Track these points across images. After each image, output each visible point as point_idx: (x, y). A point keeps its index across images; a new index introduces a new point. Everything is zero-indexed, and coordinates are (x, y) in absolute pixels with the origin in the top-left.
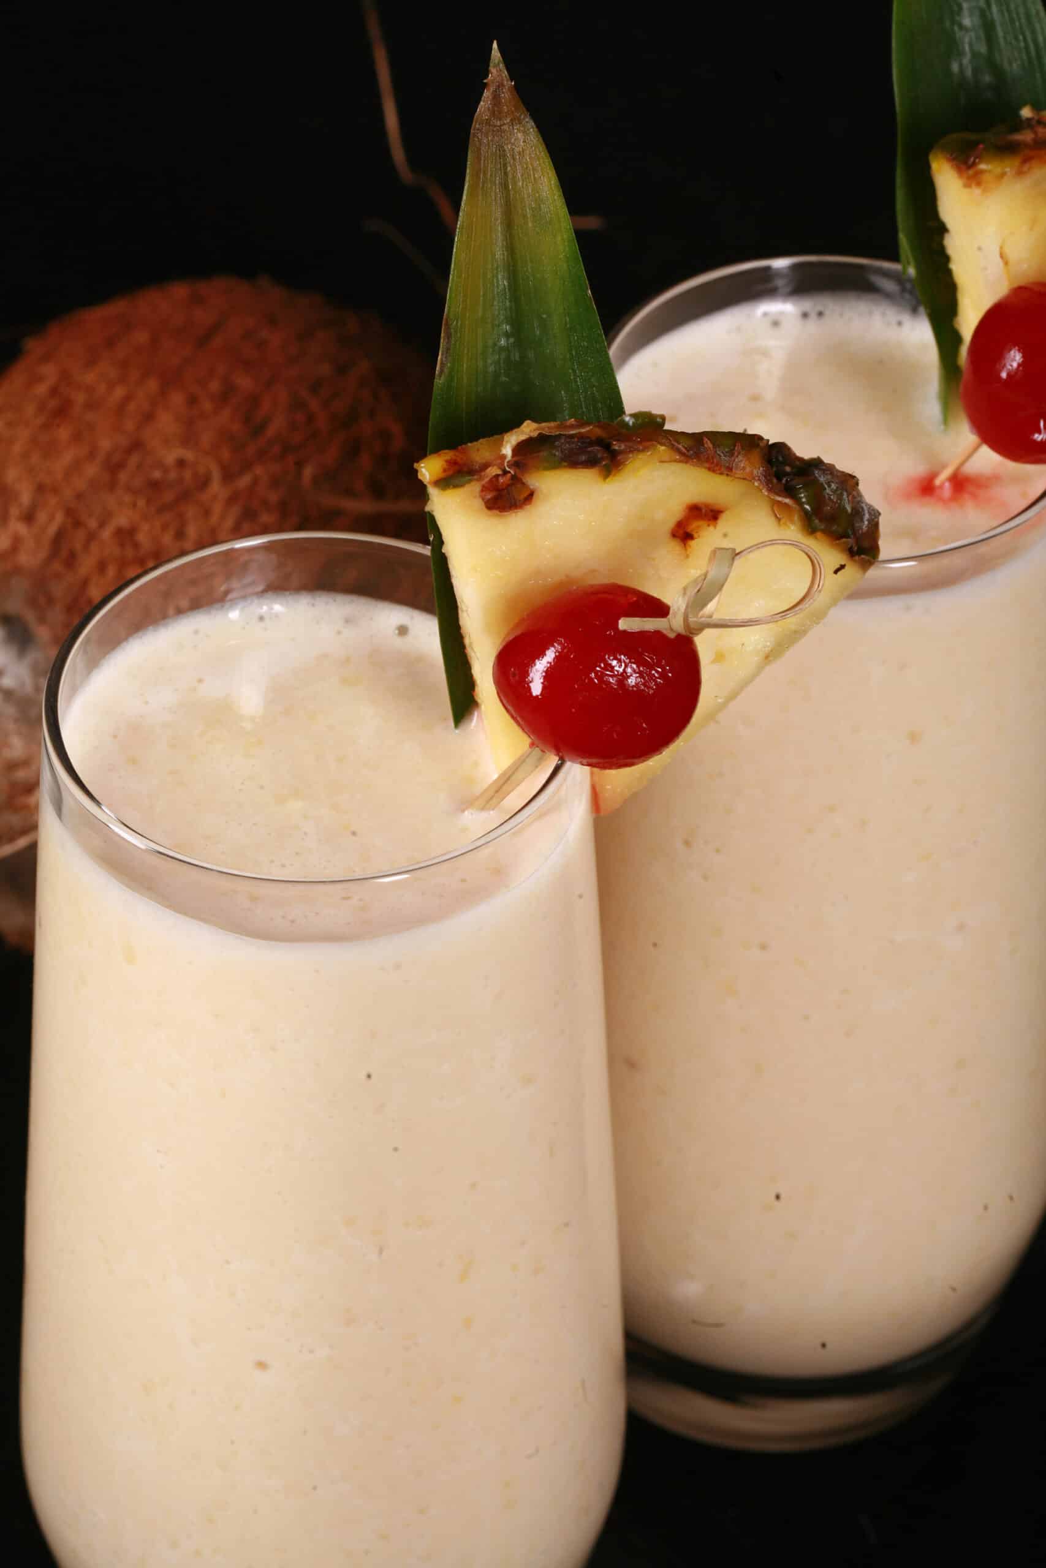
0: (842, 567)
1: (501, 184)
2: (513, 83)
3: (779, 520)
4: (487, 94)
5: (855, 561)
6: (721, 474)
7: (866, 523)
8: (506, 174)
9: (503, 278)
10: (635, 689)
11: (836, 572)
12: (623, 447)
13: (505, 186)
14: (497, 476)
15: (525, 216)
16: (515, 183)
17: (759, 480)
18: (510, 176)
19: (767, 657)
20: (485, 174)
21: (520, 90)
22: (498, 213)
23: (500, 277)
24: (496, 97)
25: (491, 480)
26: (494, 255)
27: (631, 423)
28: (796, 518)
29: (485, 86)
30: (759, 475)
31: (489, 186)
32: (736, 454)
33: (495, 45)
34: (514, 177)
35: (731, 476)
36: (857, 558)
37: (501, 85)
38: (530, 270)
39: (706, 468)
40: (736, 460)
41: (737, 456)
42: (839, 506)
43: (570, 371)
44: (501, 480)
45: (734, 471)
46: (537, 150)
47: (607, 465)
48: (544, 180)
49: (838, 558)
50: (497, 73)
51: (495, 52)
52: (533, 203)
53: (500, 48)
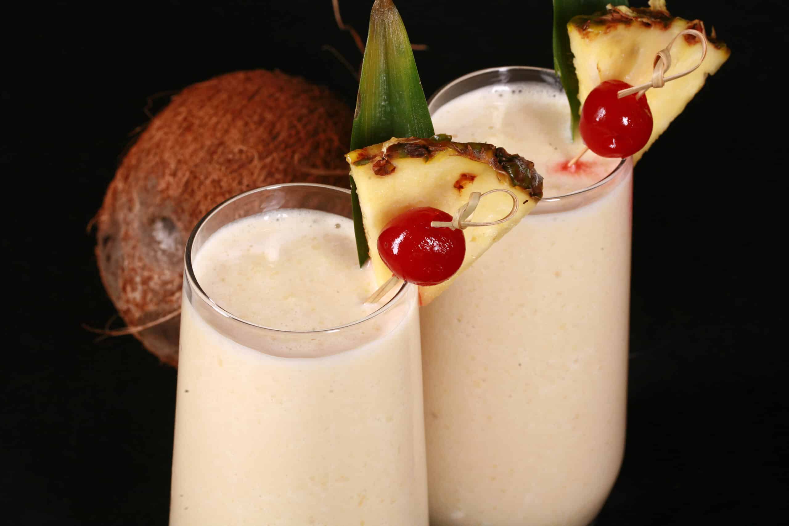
0: (527, 201)
1: (383, 36)
3: (500, 180)
5: (532, 199)
6: (476, 161)
7: (537, 182)
8: (385, 32)
10: (437, 252)
11: (524, 203)
12: (434, 149)
13: (385, 37)
14: (380, 161)
15: (393, 50)
16: (389, 36)
17: (491, 163)
18: (387, 33)
19: (494, 239)
20: (377, 32)
22: (382, 48)
23: (382, 76)
25: (377, 162)
26: (380, 66)
27: (437, 139)
28: (507, 180)
30: (492, 161)
31: (378, 37)
32: (482, 152)
34: (389, 33)
35: (480, 162)
36: (533, 197)
38: (395, 73)
39: (469, 158)
40: (482, 155)
41: (482, 154)
42: (526, 174)
43: (412, 116)
44: (382, 162)
45: (481, 159)
46: (399, 22)
47: (426, 156)
48: (402, 34)
49: (525, 197)
52: (397, 44)
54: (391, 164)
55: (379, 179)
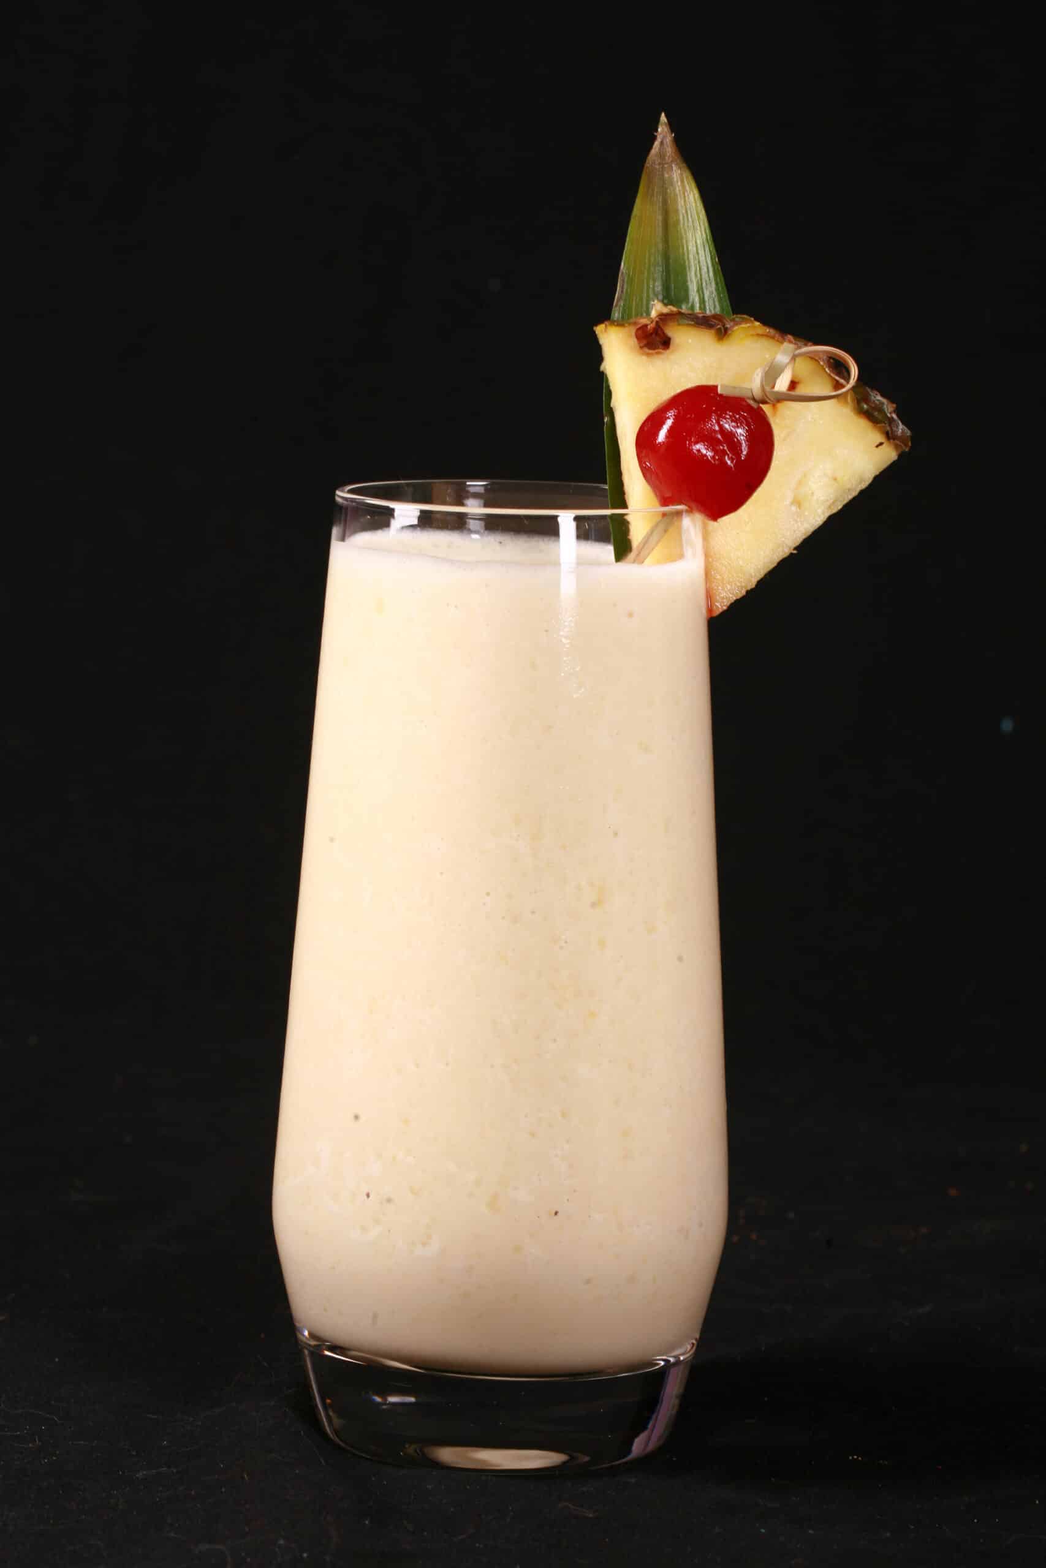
0: (881, 444)
1: (662, 201)
2: (673, 135)
4: (657, 144)
5: (890, 443)
7: (900, 431)
8: (666, 194)
9: (660, 259)
11: (877, 446)
13: (664, 203)
14: (646, 326)
16: (672, 200)
17: (824, 361)
18: (669, 197)
21: (678, 142)
22: (659, 218)
24: (662, 143)
25: (642, 327)
29: (654, 138)
31: (654, 197)
33: (663, 114)
34: (671, 195)
36: (892, 441)
37: (664, 137)
44: (649, 327)
47: (720, 328)
48: (691, 196)
49: (879, 437)
50: (663, 130)
51: (663, 118)
52: (684, 211)
53: (666, 116)
54: (664, 333)
55: (644, 358)
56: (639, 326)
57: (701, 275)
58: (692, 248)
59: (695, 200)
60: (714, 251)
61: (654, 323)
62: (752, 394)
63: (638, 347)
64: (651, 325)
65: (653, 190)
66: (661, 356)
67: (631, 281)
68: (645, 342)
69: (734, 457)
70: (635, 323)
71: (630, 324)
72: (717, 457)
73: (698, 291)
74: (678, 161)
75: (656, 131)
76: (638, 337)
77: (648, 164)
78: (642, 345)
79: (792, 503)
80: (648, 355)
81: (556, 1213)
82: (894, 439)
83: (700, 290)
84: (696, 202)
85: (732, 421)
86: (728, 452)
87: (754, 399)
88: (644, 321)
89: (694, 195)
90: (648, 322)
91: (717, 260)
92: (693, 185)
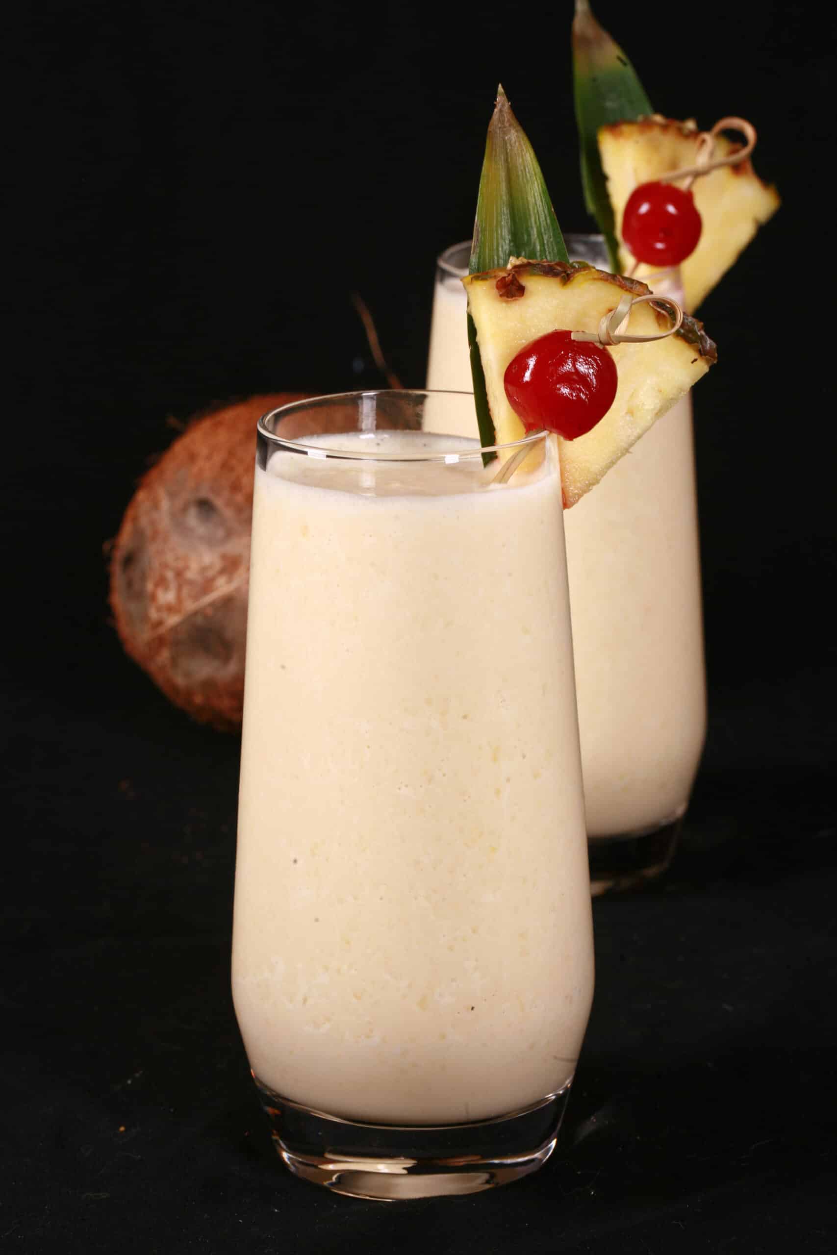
0: (695, 360)
1: (504, 160)
2: (510, 103)
3: (659, 325)
4: (496, 110)
5: (703, 359)
6: (627, 290)
7: (710, 347)
8: (507, 153)
9: (507, 209)
11: (692, 362)
12: (572, 273)
13: (506, 161)
14: (504, 278)
15: (517, 174)
16: (512, 157)
18: (509, 154)
22: (503, 174)
23: (505, 208)
24: (501, 111)
25: (501, 279)
26: (501, 196)
29: (494, 106)
31: (498, 158)
33: (500, 86)
34: (511, 155)
35: (632, 293)
36: (703, 357)
37: (503, 105)
38: (521, 203)
39: (618, 286)
44: (507, 279)
45: (633, 289)
46: (523, 140)
47: (564, 276)
48: (528, 155)
49: (693, 355)
50: (501, 101)
51: (500, 88)
52: (522, 168)
53: (503, 87)
54: (518, 282)
55: (504, 305)
56: (499, 279)
57: (540, 223)
58: (531, 200)
59: (531, 158)
60: (550, 203)
61: (511, 275)
62: (600, 339)
63: (498, 296)
64: (509, 277)
65: (496, 150)
66: (517, 302)
67: (484, 230)
68: (503, 291)
69: (588, 393)
70: (495, 277)
71: (491, 278)
72: (574, 394)
73: (538, 236)
74: (515, 125)
75: (496, 100)
76: (498, 287)
77: (491, 128)
78: (501, 293)
79: (627, 413)
80: (507, 302)
81: (473, 1008)
82: (705, 355)
83: (540, 234)
84: (532, 161)
85: (586, 364)
86: (583, 390)
87: (601, 342)
88: (503, 274)
89: (530, 154)
90: (506, 275)
91: (553, 210)
92: (528, 144)
